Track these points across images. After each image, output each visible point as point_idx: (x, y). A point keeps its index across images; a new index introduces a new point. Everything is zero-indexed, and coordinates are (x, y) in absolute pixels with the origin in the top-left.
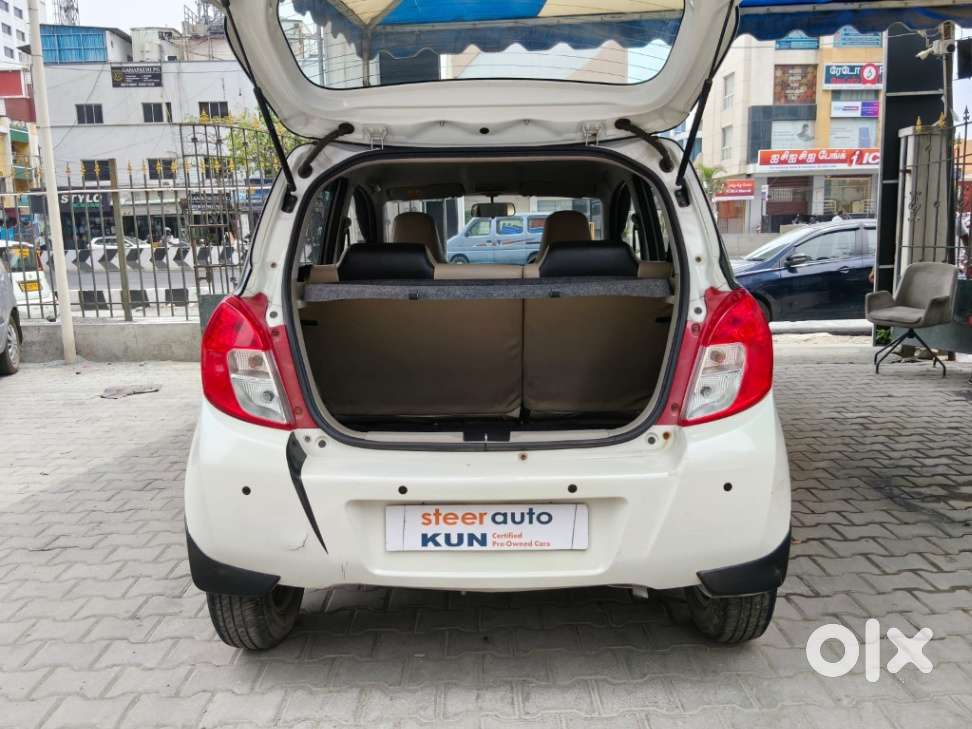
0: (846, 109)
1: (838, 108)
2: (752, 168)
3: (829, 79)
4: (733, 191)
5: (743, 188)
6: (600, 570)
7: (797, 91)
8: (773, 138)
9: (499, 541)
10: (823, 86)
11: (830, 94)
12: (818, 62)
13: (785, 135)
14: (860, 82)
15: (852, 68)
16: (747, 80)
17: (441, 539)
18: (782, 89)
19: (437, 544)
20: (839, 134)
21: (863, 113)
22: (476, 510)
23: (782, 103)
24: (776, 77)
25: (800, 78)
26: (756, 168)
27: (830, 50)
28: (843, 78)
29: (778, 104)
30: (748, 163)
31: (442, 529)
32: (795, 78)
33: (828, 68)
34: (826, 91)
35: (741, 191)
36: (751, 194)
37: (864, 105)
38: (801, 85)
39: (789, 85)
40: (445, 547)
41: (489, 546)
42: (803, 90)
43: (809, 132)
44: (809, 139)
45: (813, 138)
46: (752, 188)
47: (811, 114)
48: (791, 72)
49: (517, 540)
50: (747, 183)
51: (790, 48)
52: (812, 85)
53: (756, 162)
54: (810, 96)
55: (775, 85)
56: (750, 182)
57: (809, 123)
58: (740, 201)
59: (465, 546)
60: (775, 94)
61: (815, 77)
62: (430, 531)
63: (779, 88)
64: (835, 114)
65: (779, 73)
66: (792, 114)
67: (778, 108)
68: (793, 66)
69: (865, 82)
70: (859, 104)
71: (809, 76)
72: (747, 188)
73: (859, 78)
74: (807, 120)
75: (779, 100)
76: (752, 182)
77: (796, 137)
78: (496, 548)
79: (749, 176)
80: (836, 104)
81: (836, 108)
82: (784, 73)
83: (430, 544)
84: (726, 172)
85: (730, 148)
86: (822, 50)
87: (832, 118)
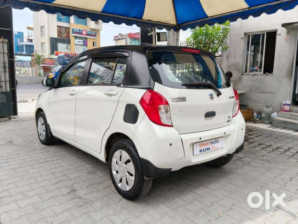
0: (79, 42)
1: (76, 41)
2: (52, 56)
3: (73, 32)
4: (47, 63)
5: (50, 62)
6: (226, 152)
7: (64, 35)
8: (58, 48)
9: (212, 148)
10: (71, 34)
11: (74, 37)
12: (70, 27)
13: (62, 47)
14: (82, 35)
15: (80, 30)
16: (49, 29)
17: (203, 150)
18: (60, 33)
19: (202, 152)
20: (77, 49)
21: (83, 44)
22: (208, 142)
23: (60, 37)
24: (58, 29)
25: (65, 31)
26: (54, 57)
27: (73, 24)
28: (77, 33)
29: (59, 38)
30: (51, 55)
31: (202, 148)
32: (63, 30)
33: (73, 29)
34: (73, 36)
35: (50, 63)
36: (53, 64)
37: (83, 41)
38: (65, 33)
39: (62, 32)
40: (204, 152)
41: (211, 150)
42: (66, 34)
43: (69, 47)
44: (68, 49)
45: (70, 49)
46: (53, 62)
47: (69, 42)
48: (62, 28)
49: (214, 148)
50: (51, 61)
51: (61, 21)
52: (68, 33)
53: (54, 54)
54: (68, 37)
55: (58, 32)
56: (52, 61)
57: (69, 45)
58: (49, 66)
59: (207, 151)
60: (58, 34)
61: (69, 31)
62: (201, 149)
63: (59, 33)
64: (76, 43)
65: (59, 28)
66: (63, 41)
67: (59, 39)
68: (63, 27)
69: (83, 35)
70: (82, 41)
71: (68, 31)
72: (52, 62)
73: (81, 34)
74: (68, 44)
75: (59, 36)
76: (53, 61)
77: (65, 48)
78: (212, 150)
79: (52, 59)
80: (76, 40)
81: (76, 42)
82: (60, 29)
83: (201, 152)
84: (44, 57)
85: (45, 49)
86: (71, 23)
87: (75, 44)
